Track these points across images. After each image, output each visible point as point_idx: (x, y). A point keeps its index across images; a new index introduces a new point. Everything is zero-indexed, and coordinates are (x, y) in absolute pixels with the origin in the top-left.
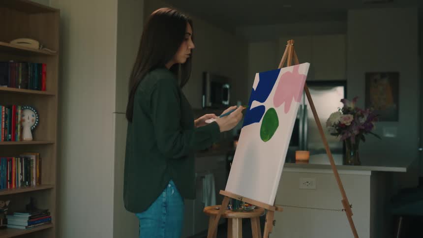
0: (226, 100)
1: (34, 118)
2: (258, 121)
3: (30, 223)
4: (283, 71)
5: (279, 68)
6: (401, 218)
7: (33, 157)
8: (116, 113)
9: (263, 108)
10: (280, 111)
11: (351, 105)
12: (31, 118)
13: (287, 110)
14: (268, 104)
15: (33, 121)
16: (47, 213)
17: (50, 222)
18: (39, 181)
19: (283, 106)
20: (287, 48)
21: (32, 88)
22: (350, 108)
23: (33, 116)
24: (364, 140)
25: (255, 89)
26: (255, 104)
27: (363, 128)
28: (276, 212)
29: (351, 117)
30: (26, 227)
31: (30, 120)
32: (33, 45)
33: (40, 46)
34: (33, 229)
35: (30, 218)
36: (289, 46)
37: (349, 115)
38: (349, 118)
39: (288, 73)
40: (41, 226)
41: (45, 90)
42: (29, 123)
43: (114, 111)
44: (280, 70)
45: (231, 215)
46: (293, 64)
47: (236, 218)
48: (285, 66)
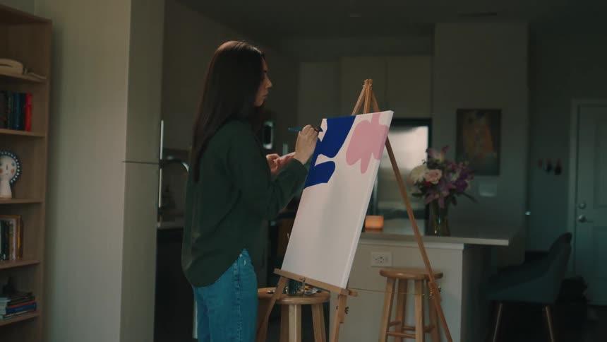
0: (268, 142)
1: (15, 168)
2: (326, 182)
3: (8, 311)
4: (359, 119)
5: (353, 114)
6: (501, 306)
7: (13, 222)
8: (127, 162)
9: (332, 164)
11: (439, 157)
12: (11, 167)
13: (364, 169)
14: (339, 160)
15: (13, 171)
16: (30, 296)
17: (35, 309)
18: (20, 253)
19: (358, 164)
20: (364, 89)
21: (13, 128)
22: (438, 160)
23: (13, 165)
24: (455, 203)
25: (321, 140)
26: (322, 159)
27: (454, 187)
28: (349, 298)
29: (439, 173)
30: (4, 316)
31: (9, 172)
32: (14, 68)
33: (24, 70)
34: (12, 319)
35: (8, 303)
36: (366, 87)
37: (437, 171)
38: (437, 174)
39: (365, 122)
40: (22, 315)
41: (29, 130)
42: (7, 174)
43: (124, 159)
44: (355, 117)
45: (287, 300)
46: (371, 110)
47: (294, 305)
48: (361, 112)
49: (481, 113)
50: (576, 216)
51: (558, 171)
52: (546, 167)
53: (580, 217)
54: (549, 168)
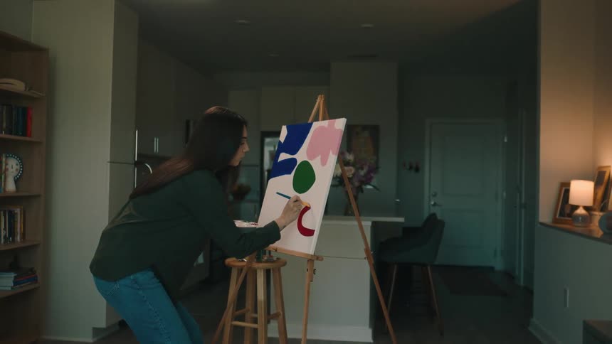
1: (18, 167)
2: (290, 173)
3: (16, 283)
4: (315, 125)
5: (310, 121)
6: (396, 267)
7: (18, 211)
8: (110, 162)
9: (294, 161)
10: (316, 164)
11: (350, 157)
12: (15, 167)
13: (324, 162)
14: (301, 156)
15: (17, 170)
16: (32, 270)
17: (36, 281)
18: (23, 236)
19: (319, 158)
20: (317, 103)
21: (17, 134)
23: (17, 165)
25: (282, 142)
26: (284, 156)
27: (364, 179)
29: (352, 170)
30: (12, 288)
31: (14, 170)
32: (18, 86)
33: (26, 88)
34: (19, 290)
35: (15, 277)
36: (320, 101)
39: (322, 128)
40: (27, 287)
41: (30, 136)
42: (13, 172)
43: (109, 160)
44: (312, 124)
45: (255, 265)
46: (324, 119)
47: (261, 269)
48: (316, 119)
49: (365, 128)
50: (430, 201)
51: (417, 170)
52: (408, 167)
53: (432, 203)
54: (411, 168)
